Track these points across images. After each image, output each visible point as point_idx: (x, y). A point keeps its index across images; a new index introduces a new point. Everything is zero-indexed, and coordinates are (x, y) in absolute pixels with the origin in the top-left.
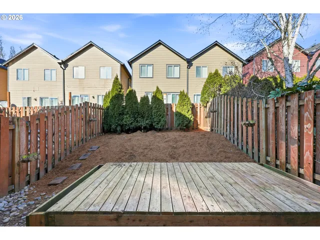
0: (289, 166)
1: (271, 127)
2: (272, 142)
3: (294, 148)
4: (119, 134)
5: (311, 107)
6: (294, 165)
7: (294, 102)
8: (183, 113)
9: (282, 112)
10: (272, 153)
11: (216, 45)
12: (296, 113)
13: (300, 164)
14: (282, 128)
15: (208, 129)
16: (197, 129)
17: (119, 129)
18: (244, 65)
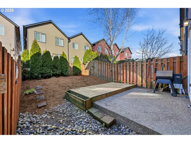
0: (121, 81)
1: (116, 71)
2: (116, 76)
3: (122, 76)
4: (40, 79)
5: (125, 66)
6: (122, 81)
7: (122, 65)
8: (77, 67)
9: (119, 67)
10: (116, 79)
11: (81, 34)
12: (122, 67)
13: (123, 80)
14: (119, 71)
15: (88, 74)
16: (81, 75)
17: (40, 76)
18: (92, 47)
